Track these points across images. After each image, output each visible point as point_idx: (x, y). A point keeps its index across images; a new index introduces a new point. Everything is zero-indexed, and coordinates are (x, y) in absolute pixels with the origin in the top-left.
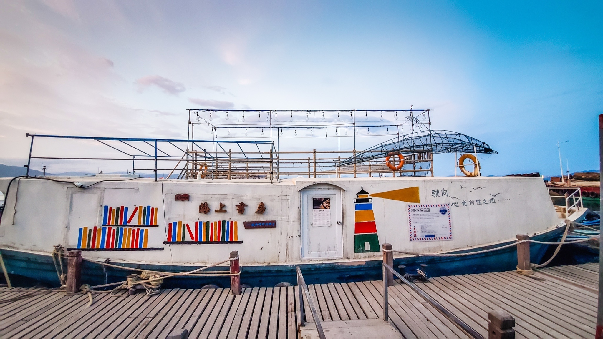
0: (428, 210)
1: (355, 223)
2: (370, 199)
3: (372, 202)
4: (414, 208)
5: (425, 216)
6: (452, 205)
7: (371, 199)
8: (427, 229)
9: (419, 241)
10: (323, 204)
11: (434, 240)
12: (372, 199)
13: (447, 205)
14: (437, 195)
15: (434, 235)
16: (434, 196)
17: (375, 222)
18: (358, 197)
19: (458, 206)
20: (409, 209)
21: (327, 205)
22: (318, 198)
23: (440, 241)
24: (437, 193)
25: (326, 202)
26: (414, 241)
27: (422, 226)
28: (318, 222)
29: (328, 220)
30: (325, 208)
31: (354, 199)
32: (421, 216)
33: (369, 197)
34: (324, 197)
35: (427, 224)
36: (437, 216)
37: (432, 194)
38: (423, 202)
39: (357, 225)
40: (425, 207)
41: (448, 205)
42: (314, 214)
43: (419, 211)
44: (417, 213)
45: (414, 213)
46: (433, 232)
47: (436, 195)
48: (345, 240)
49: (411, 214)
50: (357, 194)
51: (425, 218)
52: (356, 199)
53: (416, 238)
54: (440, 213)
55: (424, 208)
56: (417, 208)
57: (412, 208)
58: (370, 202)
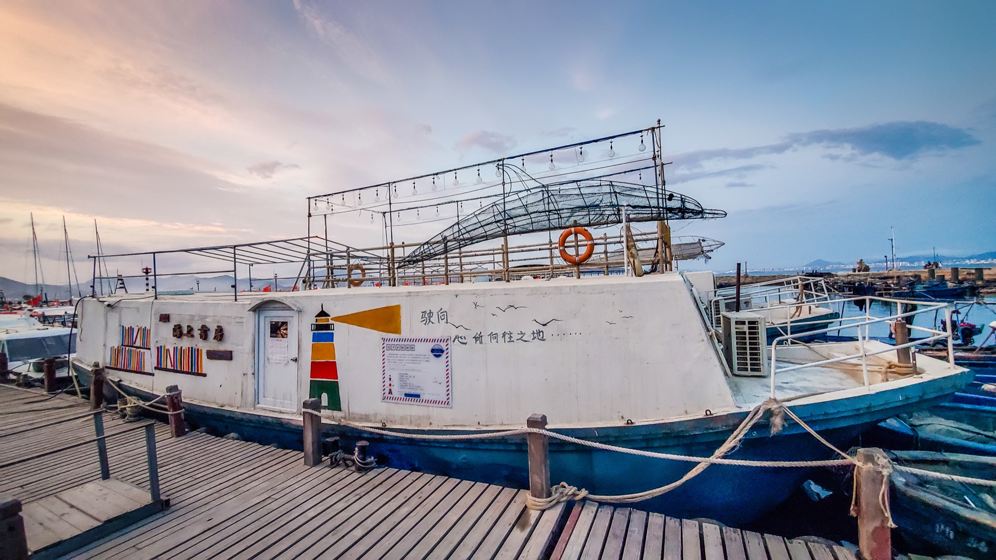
0: (412, 348)
1: (312, 362)
2: (331, 324)
3: (333, 330)
4: (390, 343)
5: (407, 359)
6: (454, 341)
7: (332, 326)
8: (408, 381)
9: (396, 401)
10: (280, 331)
11: (419, 404)
12: (333, 324)
13: (445, 341)
14: (430, 320)
15: (419, 394)
16: (425, 322)
17: (335, 362)
18: (316, 322)
19: (465, 344)
20: (383, 344)
21: (285, 332)
22: (275, 322)
23: (429, 406)
24: (430, 317)
25: (284, 328)
26: (388, 400)
27: (402, 375)
28: (274, 358)
29: (285, 354)
30: (283, 337)
31: (312, 325)
32: (400, 359)
33: (331, 322)
34: (281, 320)
35: (410, 373)
36: (426, 360)
37: (422, 318)
38: (405, 333)
39: (314, 364)
40: (408, 343)
41: (448, 339)
42: (270, 345)
43: (398, 349)
44: (395, 352)
45: (391, 352)
46: (418, 389)
47: (428, 321)
48: (299, 386)
49: (387, 353)
50: (316, 317)
51: (407, 361)
52: (314, 324)
53: (392, 396)
54: (431, 355)
55: (406, 343)
56: (395, 343)
57: (388, 342)
58: (331, 330)
